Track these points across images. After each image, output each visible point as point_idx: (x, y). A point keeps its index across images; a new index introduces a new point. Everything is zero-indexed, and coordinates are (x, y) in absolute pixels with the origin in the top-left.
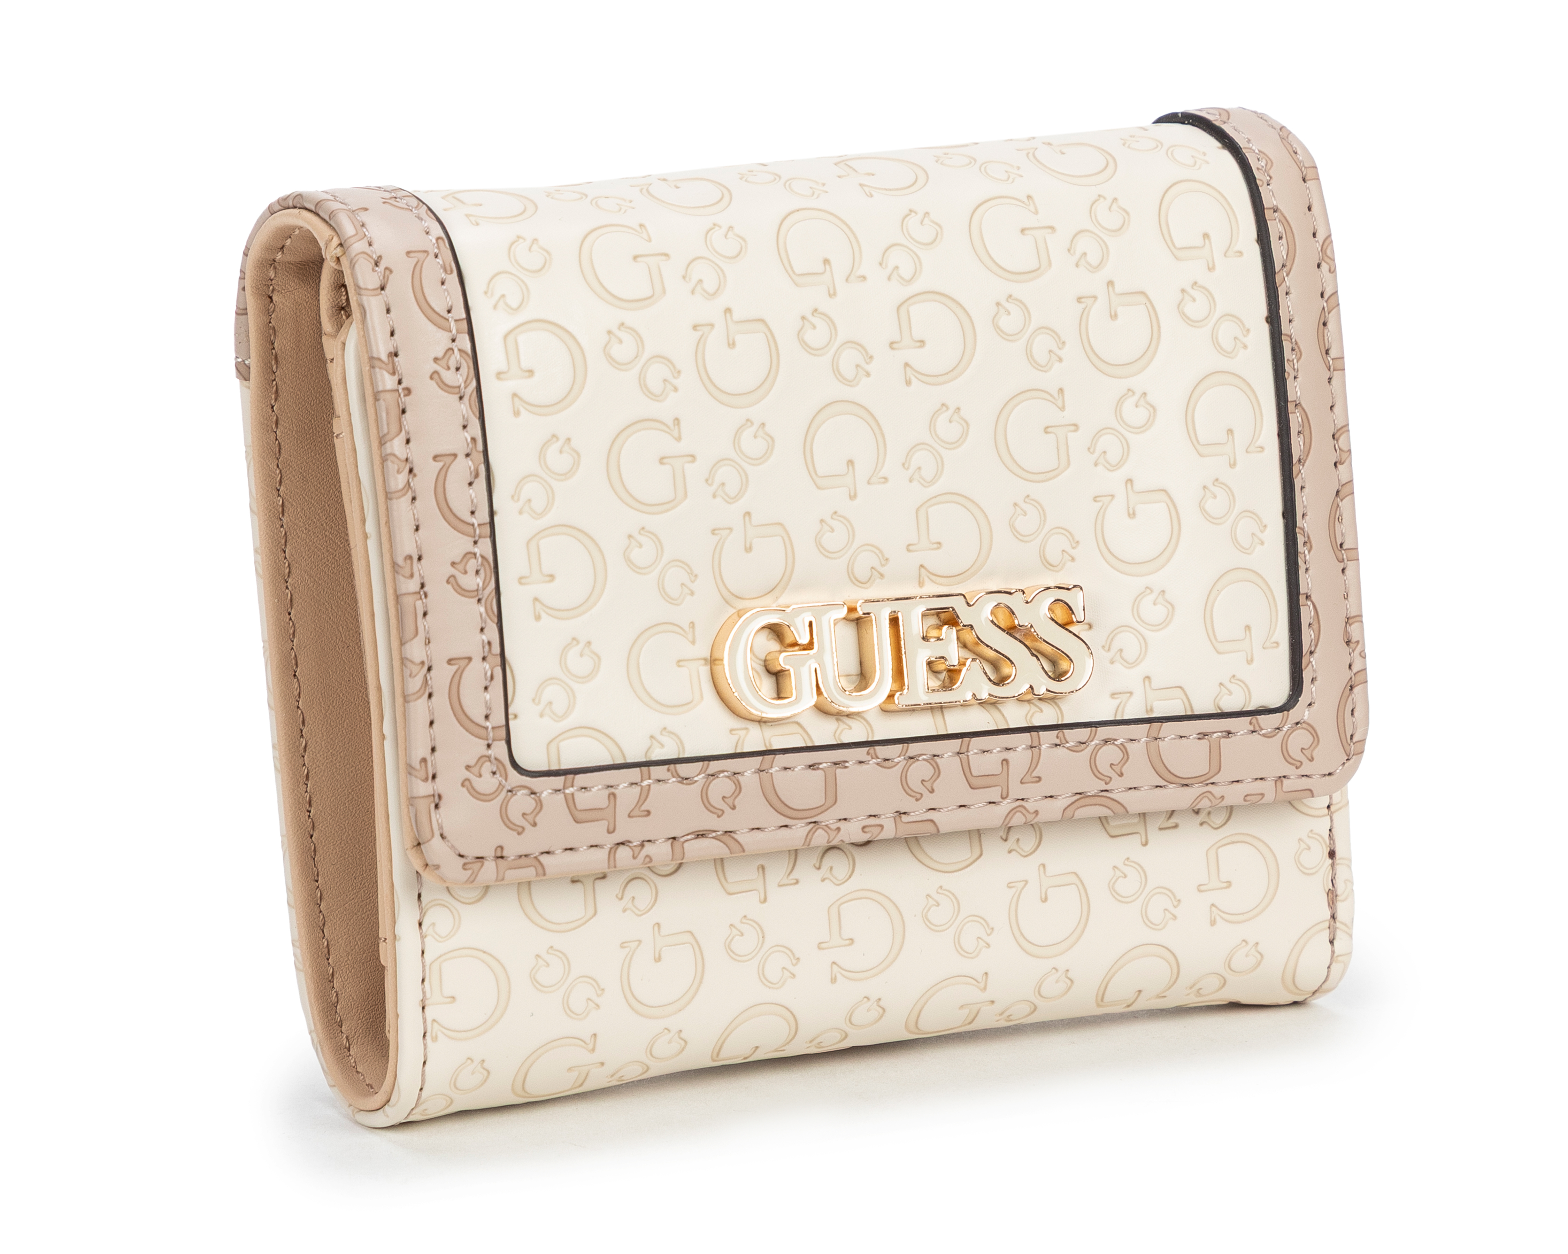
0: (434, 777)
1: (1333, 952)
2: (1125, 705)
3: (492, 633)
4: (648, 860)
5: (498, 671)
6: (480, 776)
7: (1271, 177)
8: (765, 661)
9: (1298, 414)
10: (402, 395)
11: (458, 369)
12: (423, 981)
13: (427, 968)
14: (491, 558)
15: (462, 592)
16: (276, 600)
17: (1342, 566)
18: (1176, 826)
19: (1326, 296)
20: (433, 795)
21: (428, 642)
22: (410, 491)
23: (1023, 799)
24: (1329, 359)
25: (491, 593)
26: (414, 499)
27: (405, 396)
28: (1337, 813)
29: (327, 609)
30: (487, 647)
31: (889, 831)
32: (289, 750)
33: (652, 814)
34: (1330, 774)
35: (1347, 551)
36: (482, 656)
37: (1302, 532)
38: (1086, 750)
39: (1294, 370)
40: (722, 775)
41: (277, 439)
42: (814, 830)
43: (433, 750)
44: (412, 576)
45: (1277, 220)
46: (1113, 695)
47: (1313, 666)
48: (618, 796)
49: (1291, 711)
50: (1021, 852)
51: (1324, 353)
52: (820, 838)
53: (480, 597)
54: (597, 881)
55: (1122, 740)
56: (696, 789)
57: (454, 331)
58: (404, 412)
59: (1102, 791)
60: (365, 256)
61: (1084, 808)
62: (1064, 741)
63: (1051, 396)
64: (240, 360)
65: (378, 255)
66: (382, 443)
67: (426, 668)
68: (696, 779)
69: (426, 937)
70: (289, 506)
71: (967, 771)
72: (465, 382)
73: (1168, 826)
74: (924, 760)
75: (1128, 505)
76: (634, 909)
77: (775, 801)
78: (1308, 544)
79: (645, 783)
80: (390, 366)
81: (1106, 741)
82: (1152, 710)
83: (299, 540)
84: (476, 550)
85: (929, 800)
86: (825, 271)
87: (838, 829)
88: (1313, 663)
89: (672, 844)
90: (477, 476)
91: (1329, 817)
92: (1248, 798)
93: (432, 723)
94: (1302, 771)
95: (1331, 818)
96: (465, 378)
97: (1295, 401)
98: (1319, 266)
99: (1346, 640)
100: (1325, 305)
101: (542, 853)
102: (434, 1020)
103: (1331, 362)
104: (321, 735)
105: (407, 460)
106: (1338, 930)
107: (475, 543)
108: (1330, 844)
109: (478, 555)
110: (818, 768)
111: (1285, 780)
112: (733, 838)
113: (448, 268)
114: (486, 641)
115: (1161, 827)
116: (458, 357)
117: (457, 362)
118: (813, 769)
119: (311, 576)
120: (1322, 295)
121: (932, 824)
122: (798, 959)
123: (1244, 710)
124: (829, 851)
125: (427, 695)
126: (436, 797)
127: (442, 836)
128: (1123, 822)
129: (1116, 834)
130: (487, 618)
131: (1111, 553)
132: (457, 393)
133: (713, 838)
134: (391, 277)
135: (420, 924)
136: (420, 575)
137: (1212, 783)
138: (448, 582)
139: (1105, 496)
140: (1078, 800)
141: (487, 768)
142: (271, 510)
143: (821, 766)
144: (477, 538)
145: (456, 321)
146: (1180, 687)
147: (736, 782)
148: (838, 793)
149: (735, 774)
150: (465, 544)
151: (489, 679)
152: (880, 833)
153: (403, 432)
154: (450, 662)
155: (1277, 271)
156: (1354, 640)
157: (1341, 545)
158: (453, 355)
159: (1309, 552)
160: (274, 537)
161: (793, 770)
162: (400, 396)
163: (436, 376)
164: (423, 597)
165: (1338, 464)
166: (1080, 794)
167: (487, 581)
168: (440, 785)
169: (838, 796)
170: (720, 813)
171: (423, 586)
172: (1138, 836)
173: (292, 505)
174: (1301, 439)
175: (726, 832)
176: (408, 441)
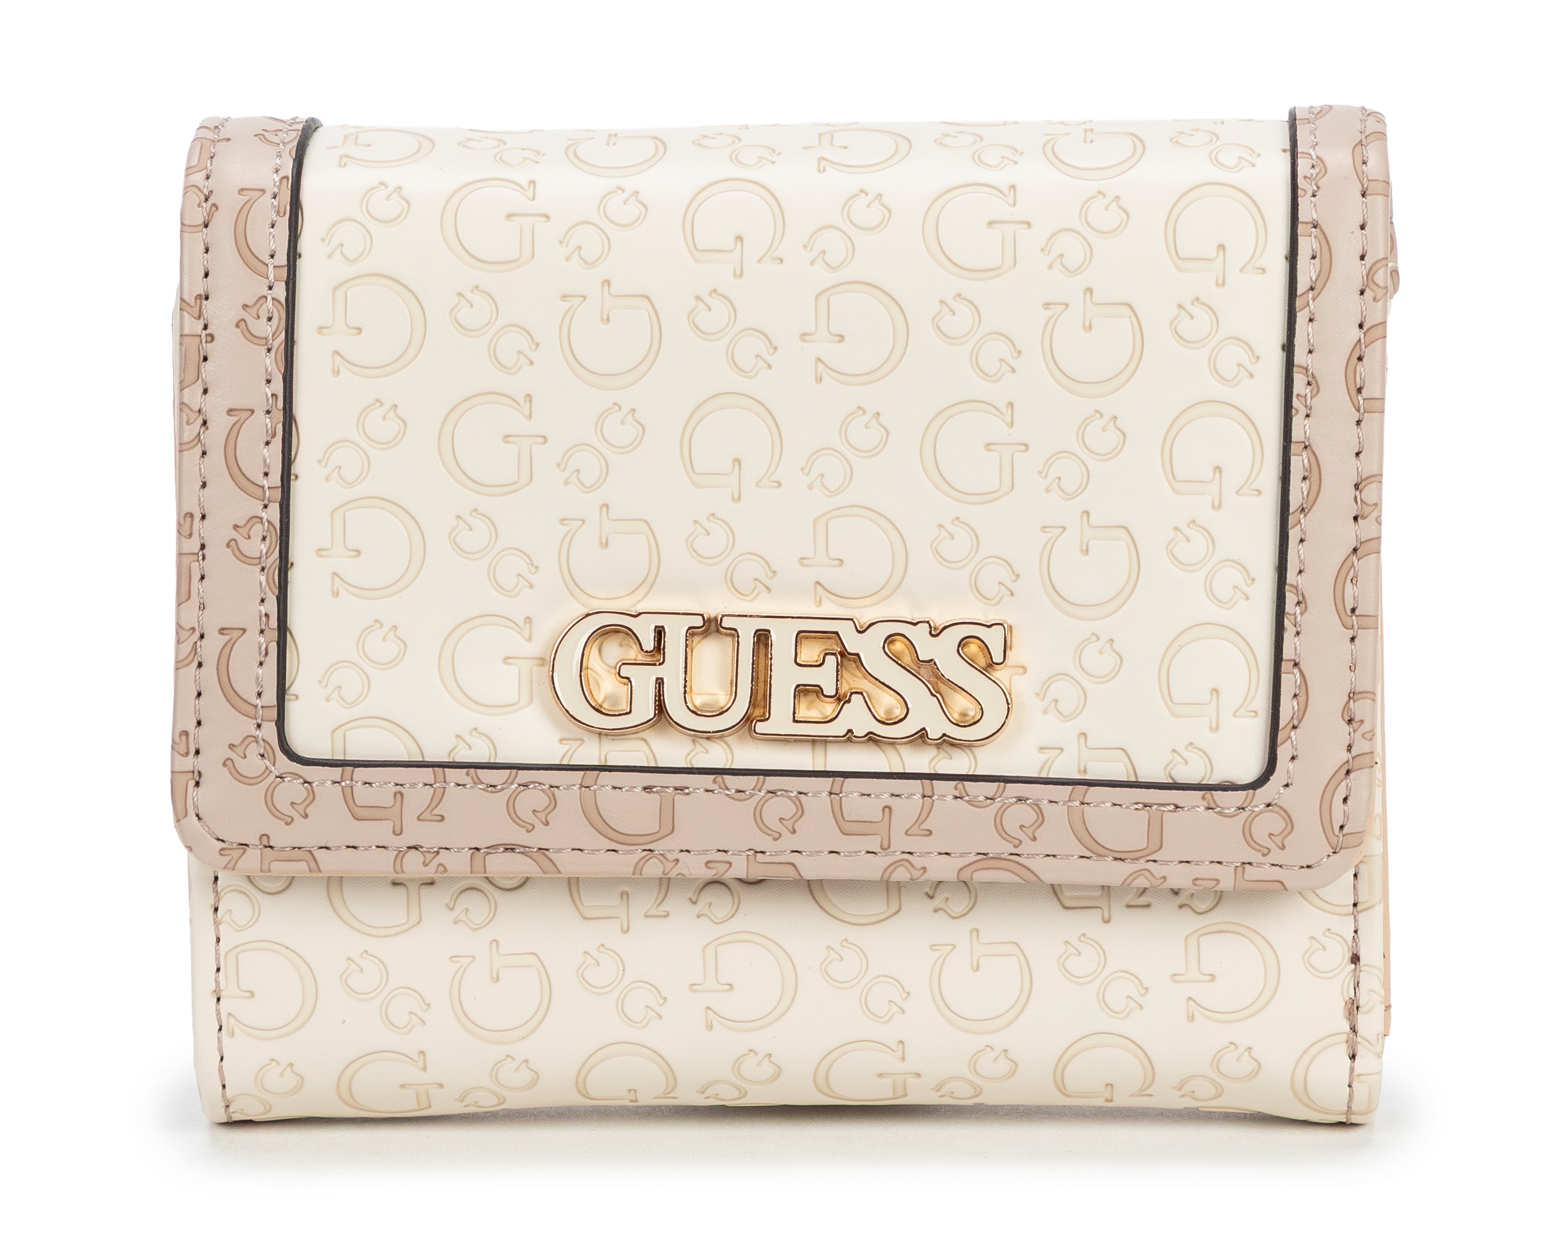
0: (197, 752)
1: (1352, 1070)
2: (1053, 762)
3: (272, 605)
4: (441, 869)
5: (274, 647)
6: (245, 757)
7: (1318, 188)
9: (1304, 456)
10: (204, 341)
11: (270, 319)
12: (218, 970)
13: (222, 958)
14: (278, 525)
15: (243, 558)
17: (1350, 633)
18: (1148, 906)
19: (1365, 328)
20: (193, 772)
21: (203, 607)
22: (200, 444)
23: (910, 853)
24: (1360, 398)
25: (274, 562)
26: (204, 453)
27: (206, 342)
28: (1363, 913)
30: (264, 619)
31: (740, 869)
33: (445, 821)
34: (1308, 867)
35: (1359, 618)
36: (259, 629)
37: (1295, 592)
38: (991, 807)
39: (1306, 406)
40: (533, 786)
42: (647, 858)
43: (199, 723)
44: (190, 535)
45: (1313, 236)
46: (1041, 749)
47: (1292, 742)
48: (405, 796)
49: (1258, 790)
50: (950, 912)
51: (1354, 392)
52: (654, 868)
53: (263, 565)
54: (423, 887)
55: (1039, 800)
57: (271, 277)
58: (205, 359)
59: (1011, 854)
60: (196, 190)
61: (985, 871)
62: (966, 794)
63: (998, 409)
65: (209, 190)
67: (197, 635)
68: (501, 787)
69: (220, 924)
71: (838, 813)
72: (273, 335)
73: (1138, 904)
74: (787, 796)
75: (1082, 539)
76: (468, 922)
77: (597, 821)
78: (1303, 605)
79: (439, 785)
80: (197, 309)
81: (1017, 800)
82: (1085, 771)
84: (264, 515)
85: (788, 842)
86: (734, 249)
87: (677, 861)
88: (1294, 738)
89: (472, 855)
90: (274, 435)
91: (1353, 916)
92: (1198, 882)
93: (199, 694)
94: (1271, 859)
95: (1355, 917)
96: (274, 330)
97: (1304, 442)
98: (1362, 293)
99: (1347, 718)
100: (1362, 336)
101: (317, 848)
102: (229, 1014)
103: (1361, 402)
105: (200, 411)
106: (1359, 1046)
107: (266, 507)
108: (1352, 947)
109: (264, 520)
110: (654, 792)
111: (1247, 866)
112: (547, 856)
113: (282, 211)
114: (264, 613)
115: (1130, 904)
116: (271, 305)
117: (269, 311)
118: (648, 792)
120: (1361, 326)
121: (793, 868)
122: (665, 999)
123: (1203, 782)
124: (709, 886)
125: (196, 664)
126: (196, 774)
127: (198, 817)
128: (1081, 894)
129: (1071, 906)
130: (267, 588)
131: (1056, 591)
132: (264, 345)
133: (523, 853)
134: (216, 214)
135: (216, 909)
136: (200, 534)
137: (1155, 861)
138: (228, 546)
139: (1056, 527)
140: (981, 860)
141: (253, 750)
143: (656, 790)
144: (266, 502)
145: (275, 267)
146: (1122, 749)
148: (675, 822)
149: (552, 787)
150: (256, 508)
151: (264, 653)
152: (727, 871)
153: (200, 380)
154: (223, 631)
155: (1298, 293)
156: (1357, 718)
157: (1353, 610)
158: (265, 304)
159: (1302, 614)
162: (201, 342)
163: (242, 324)
164: (201, 558)
165: (1359, 519)
166: (984, 854)
167: (272, 550)
168: (201, 763)
169: (675, 825)
170: (530, 827)
171: (203, 547)
172: (1100, 910)
174: (1305, 486)
175: (540, 849)
176: (205, 391)
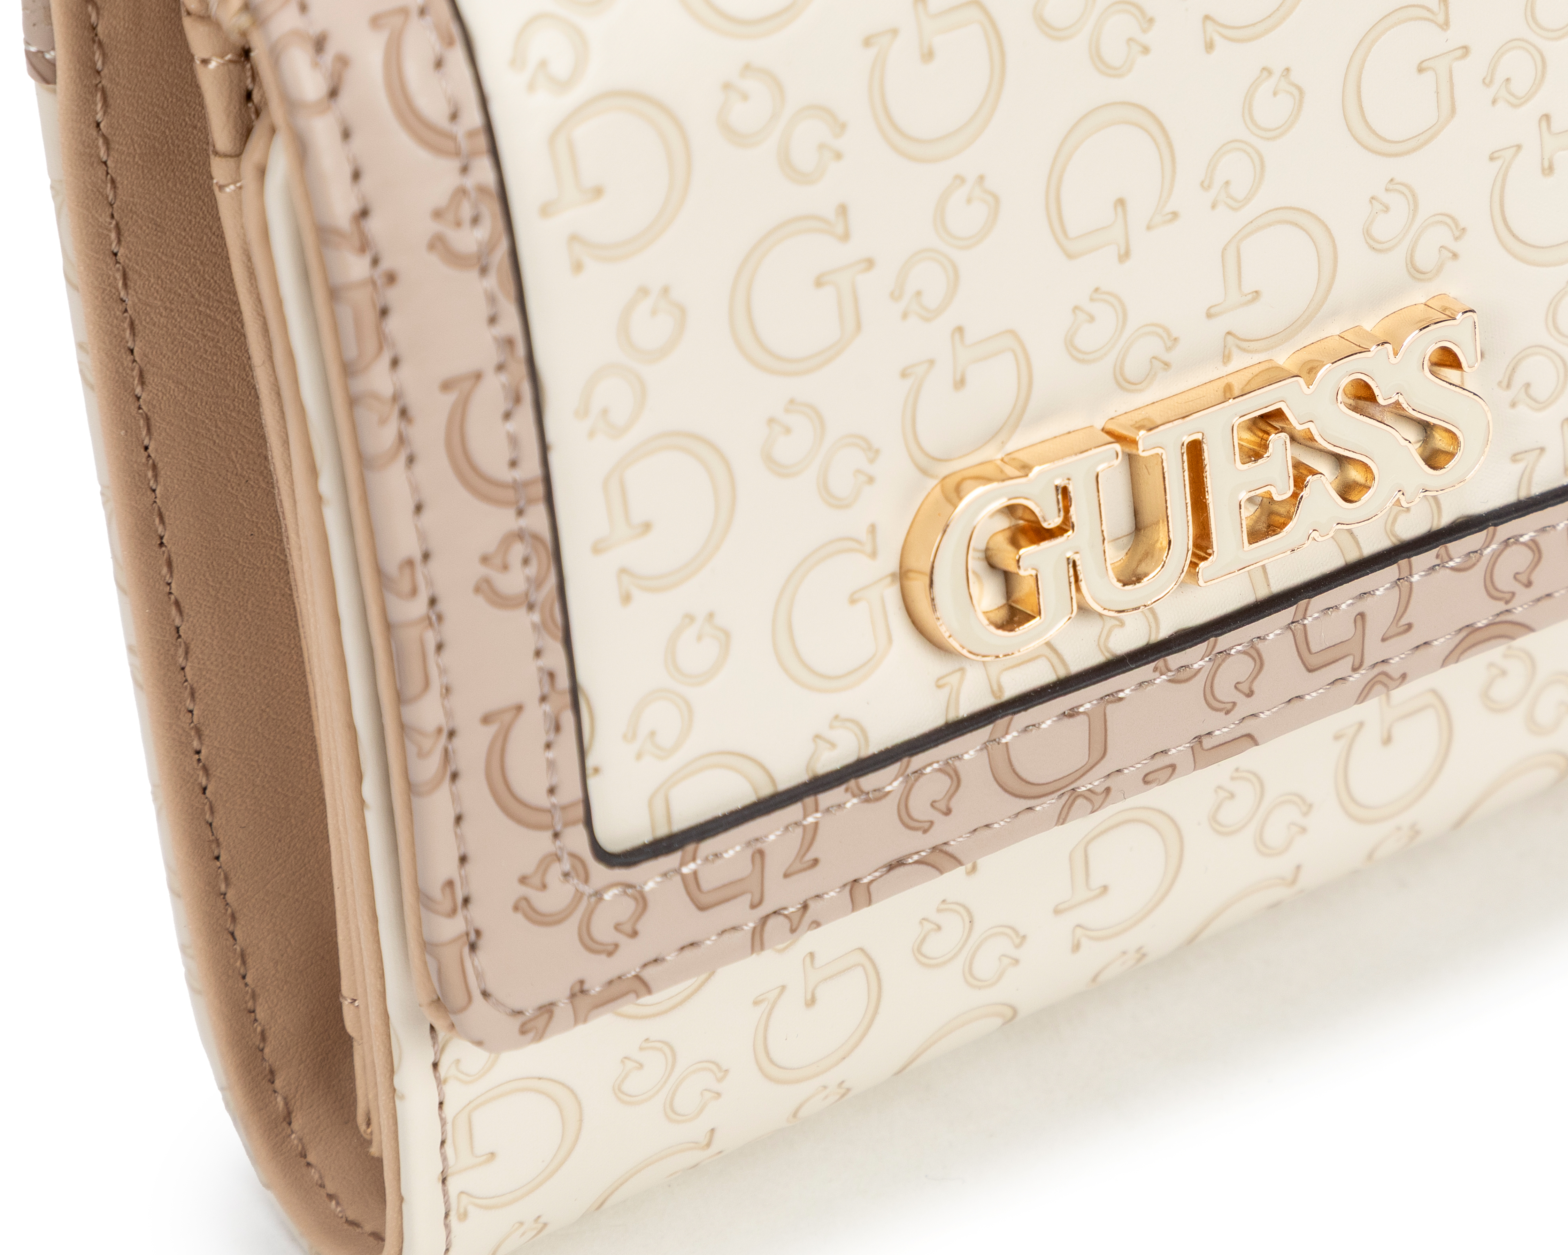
0: (466, 901)
2: (1533, 470)
3: (556, 658)
4: (813, 926)
5: (568, 718)
6: (544, 887)
8: (987, 550)
10: (380, 286)
11: (474, 222)
12: (443, 1143)
13: (449, 1127)
14: (547, 535)
15: (501, 601)
16: (123, 433)
20: (467, 933)
21: (448, 693)
22: (404, 449)
23: (1383, 662)
25: (549, 592)
26: (412, 460)
27: (385, 285)
29: (209, 430)
30: (547, 681)
31: (1184, 770)
32: (160, 664)
33: (821, 863)
36: (539, 697)
38: (1479, 564)
40: (928, 770)
41: (108, 173)
42: (1070, 802)
43: (463, 859)
46: (1515, 458)
48: (768, 853)
52: (1081, 811)
53: (532, 602)
55: (1532, 534)
56: (889, 805)
57: (465, 155)
58: (385, 313)
59: (1500, 615)
60: (298, 36)
61: (1473, 649)
62: (1446, 558)
63: (1429, 10)
64: (33, 49)
65: (320, 32)
66: (348, 370)
67: (445, 735)
68: (888, 789)
69: (445, 1082)
70: (136, 277)
71: (1303, 647)
72: (489, 240)
74: (1239, 652)
75: (1542, 155)
77: (1010, 781)
79: (810, 820)
80: (357, 237)
81: (1506, 543)
83: (155, 330)
84: (522, 526)
85: (1245, 708)
87: (1107, 790)
89: (851, 890)
90: (517, 399)
93: (459, 819)
96: (488, 233)
101: (645, 965)
102: (462, 1192)
104: (210, 631)
105: (395, 396)
107: (520, 514)
109: (525, 534)
110: (1079, 713)
112: (946, 853)
113: (447, 38)
114: (545, 672)
116: (474, 199)
117: (473, 209)
118: (1071, 717)
119: (178, 383)
121: (1248, 740)
122: (1024, 937)
125: (449, 777)
126: (472, 935)
127: (485, 994)
130: (545, 634)
131: (1514, 235)
132: (476, 265)
133: (916, 862)
134: (346, 72)
135: (435, 1066)
136: (428, 586)
138: (477, 591)
139: (1508, 149)
140: (1464, 638)
141: (556, 871)
142: (105, 290)
143: (1081, 710)
144: (521, 507)
145: (466, 132)
147: (952, 773)
148: (1108, 740)
149: (950, 760)
150: (504, 519)
151: (552, 730)
152: (1169, 777)
153: (386, 348)
154: (486, 720)
158: (465, 199)
160: (112, 332)
161: (1038, 727)
162: (376, 287)
163: (437, 243)
164: (435, 621)
166: (1467, 628)
167: (543, 575)
168: (478, 914)
169: (1109, 744)
170: (927, 825)
171: (434, 604)
173: (140, 275)
175: (935, 848)
176: (396, 364)
